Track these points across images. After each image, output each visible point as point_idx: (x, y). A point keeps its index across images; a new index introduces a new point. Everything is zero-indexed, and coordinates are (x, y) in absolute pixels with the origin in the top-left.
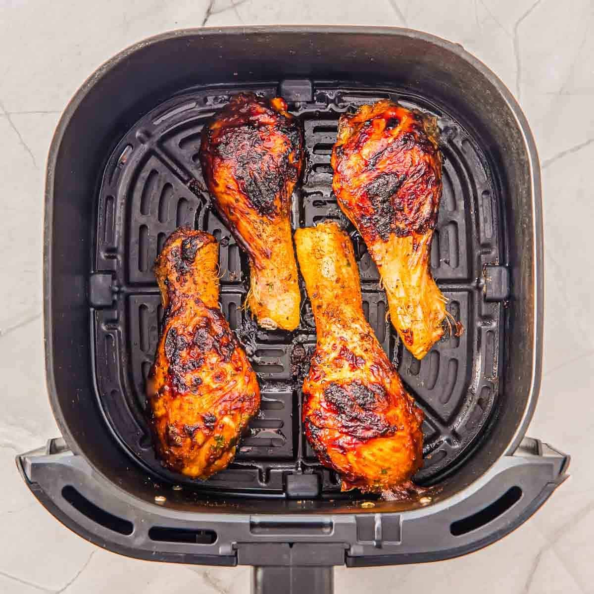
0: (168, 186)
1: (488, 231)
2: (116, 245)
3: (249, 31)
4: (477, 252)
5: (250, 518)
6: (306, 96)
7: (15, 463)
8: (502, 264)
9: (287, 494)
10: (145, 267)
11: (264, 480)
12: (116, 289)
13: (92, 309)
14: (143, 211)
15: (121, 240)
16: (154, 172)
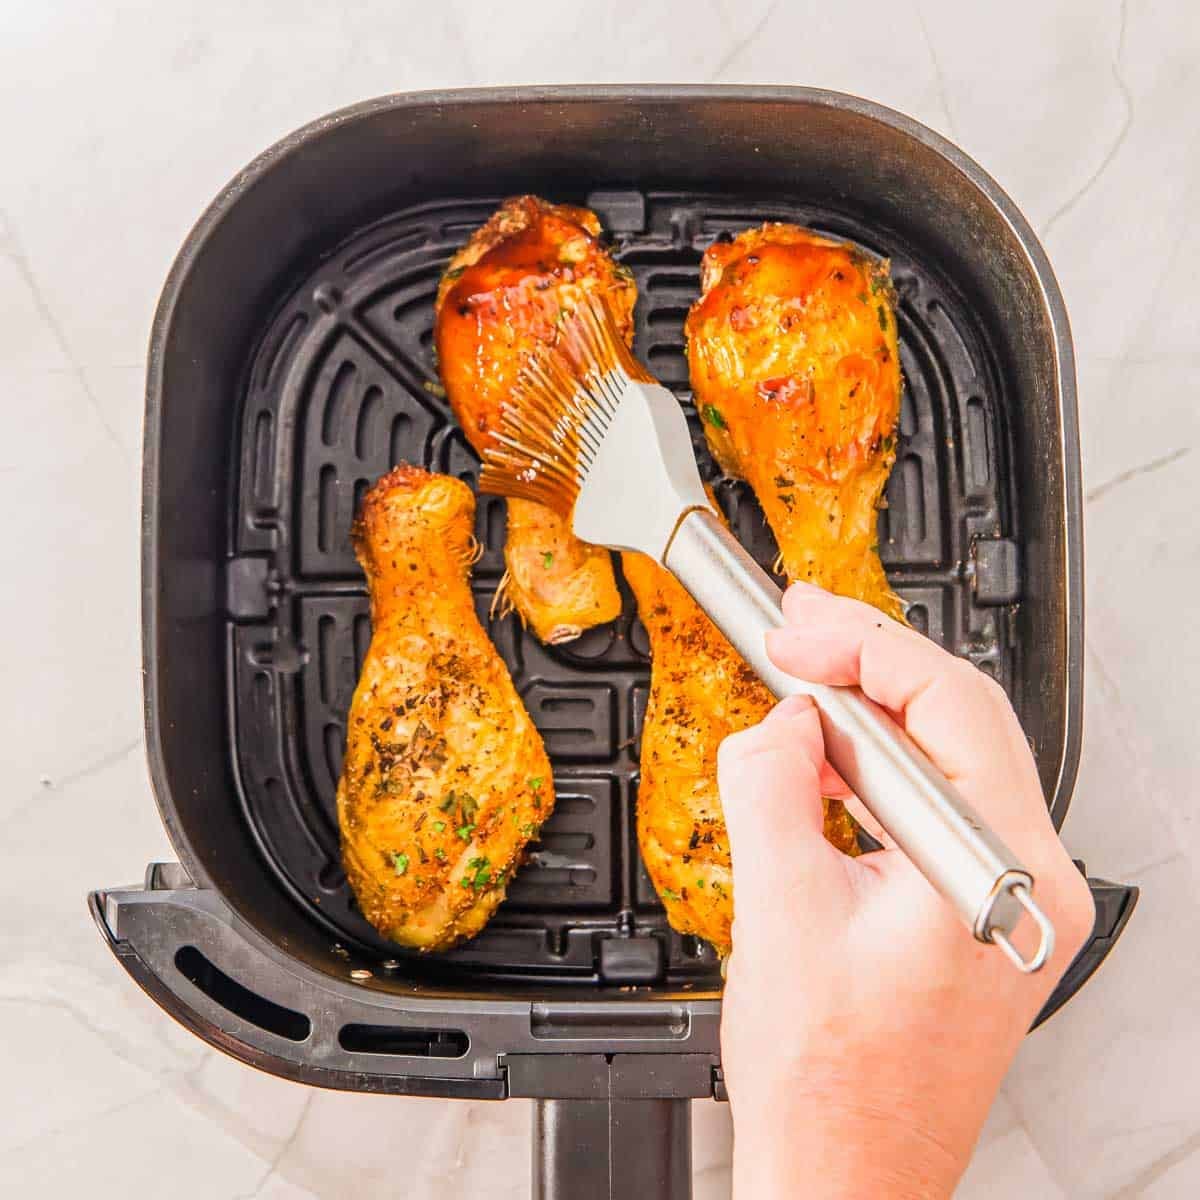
0: (373, 392)
1: (978, 474)
2: (275, 504)
3: (527, 96)
4: (958, 512)
5: (532, 1008)
6: (633, 222)
7: (87, 903)
8: (1006, 534)
9: (601, 976)
10: (330, 545)
11: (558, 950)
12: (276, 586)
13: (230, 625)
14: (326, 438)
15: (286, 495)
16: (347, 367)
